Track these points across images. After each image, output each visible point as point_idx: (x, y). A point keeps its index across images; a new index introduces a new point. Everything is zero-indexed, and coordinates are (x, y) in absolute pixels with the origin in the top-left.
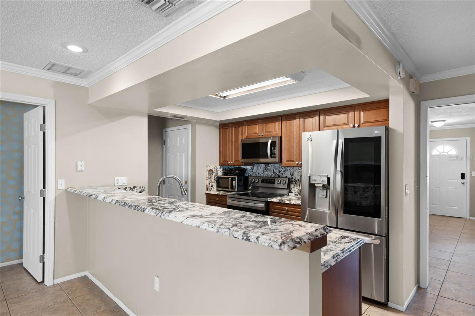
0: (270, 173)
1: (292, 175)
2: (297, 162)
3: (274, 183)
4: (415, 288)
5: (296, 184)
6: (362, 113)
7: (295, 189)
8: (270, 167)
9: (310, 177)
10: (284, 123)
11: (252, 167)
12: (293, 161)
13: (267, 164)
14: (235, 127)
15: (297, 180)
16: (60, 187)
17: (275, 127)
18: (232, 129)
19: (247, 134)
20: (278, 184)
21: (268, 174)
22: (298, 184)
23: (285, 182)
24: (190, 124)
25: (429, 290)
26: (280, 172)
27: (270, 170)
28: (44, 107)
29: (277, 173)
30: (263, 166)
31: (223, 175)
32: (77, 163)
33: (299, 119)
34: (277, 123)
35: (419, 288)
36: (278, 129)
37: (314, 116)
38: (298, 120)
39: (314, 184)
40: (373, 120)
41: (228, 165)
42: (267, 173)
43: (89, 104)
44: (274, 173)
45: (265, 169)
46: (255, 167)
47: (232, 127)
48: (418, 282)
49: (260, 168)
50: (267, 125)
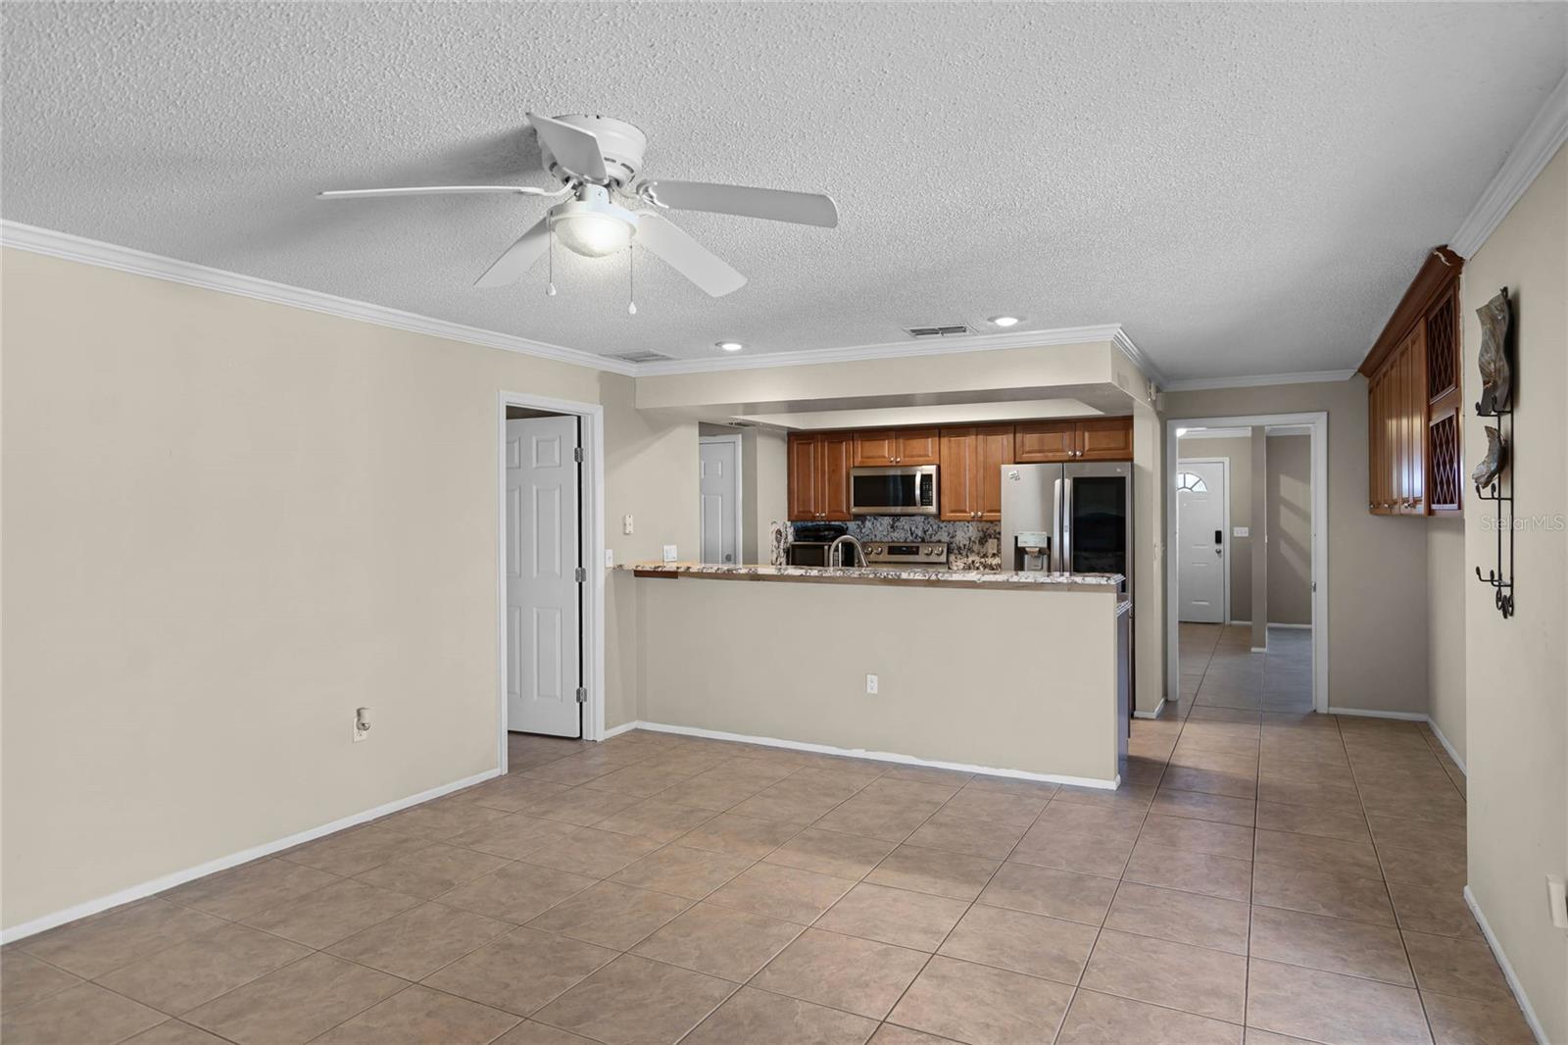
0: (903, 535)
1: (952, 537)
2: (973, 514)
3: (917, 553)
4: (1163, 700)
5: (960, 554)
6: (1087, 434)
7: (958, 563)
8: (903, 522)
9: (1016, 538)
10: (944, 441)
11: (860, 523)
12: (965, 512)
13: (896, 516)
14: (829, 443)
15: (961, 545)
16: (608, 566)
17: (926, 448)
18: (823, 447)
19: (862, 457)
20: (927, 554)
21: (899, 536)
22: (964, 554)
23: (942, 551)
24: (740, 436)
25: (1179, 702)
26: (925, 532)
27: (903, 529)
28: (579, 418)
29: (920, 533)
30: (887, 520)
31: (795, 541)
32: (624, 518)
33: (977, 435)
34: (930, 440)
35: (1167, 701)
36: (932, 452)
37: (1006, 433)
38: (974, 437)
39: (1024, 548)
40: (1104, 446)
41: (814, 519)
42: (895, 534)
43: (636, 410)
44: (912, 534)
45: (892, 527)
46: (868, 524)
47: (823, 441)
48: (1165, 694)
49: (878, 525)
50: (908, 442)
